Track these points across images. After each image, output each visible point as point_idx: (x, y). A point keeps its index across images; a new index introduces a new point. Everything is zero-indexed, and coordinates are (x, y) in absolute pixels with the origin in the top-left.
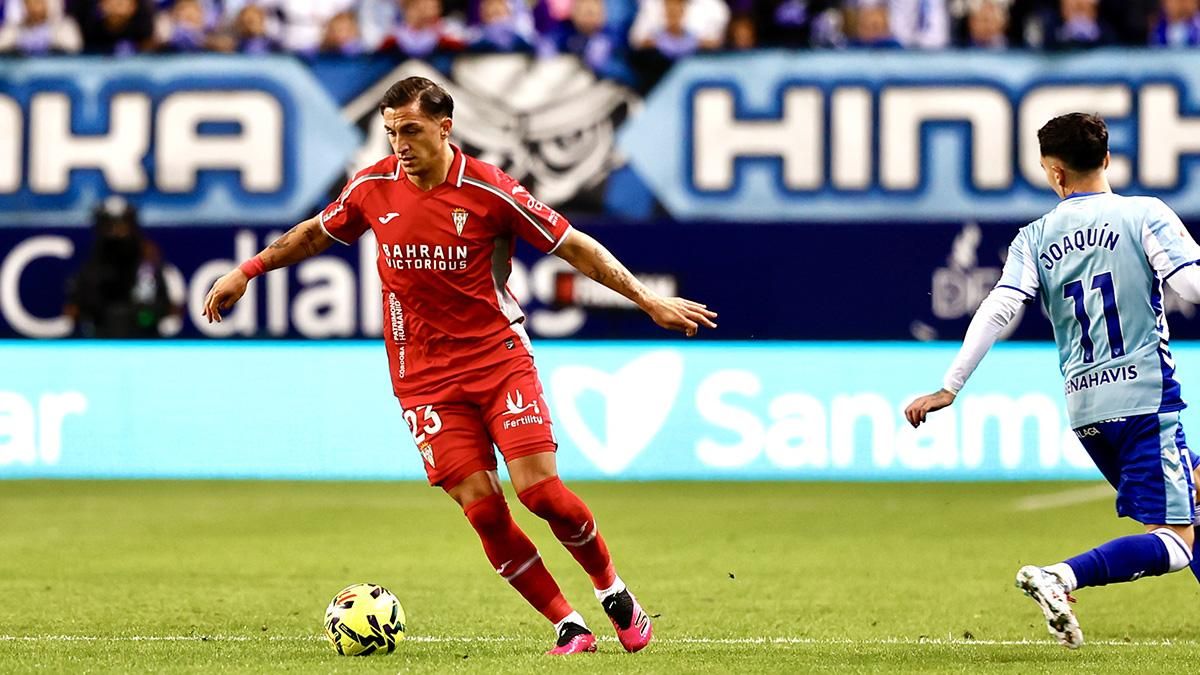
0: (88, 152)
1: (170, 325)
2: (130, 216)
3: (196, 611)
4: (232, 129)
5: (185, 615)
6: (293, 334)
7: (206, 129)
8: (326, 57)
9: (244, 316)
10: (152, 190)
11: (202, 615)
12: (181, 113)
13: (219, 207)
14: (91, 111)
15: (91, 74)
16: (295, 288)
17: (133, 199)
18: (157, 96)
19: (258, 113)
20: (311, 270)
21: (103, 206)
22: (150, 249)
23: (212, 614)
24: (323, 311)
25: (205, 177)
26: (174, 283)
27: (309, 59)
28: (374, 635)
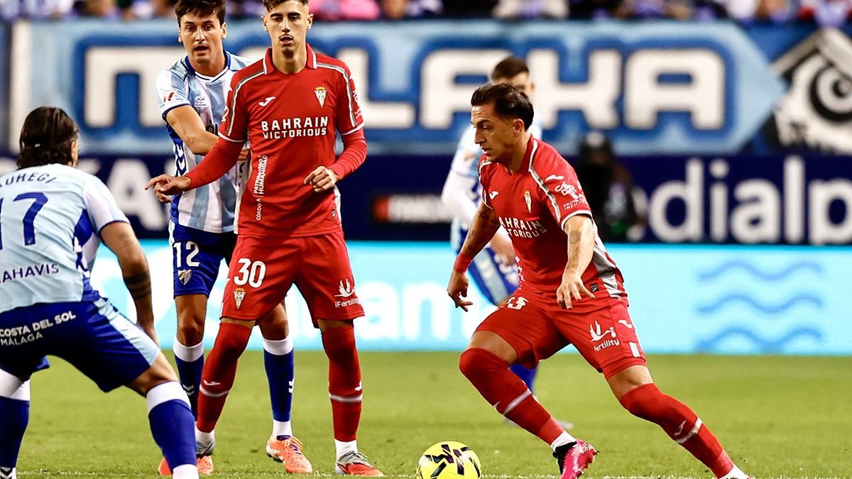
0: (572, 97)
1: (636, 232)
2: (606, 148)
3: (653, 456)
4: (684, 79)
5: (644, 460)
6: (731, 240)
7: (665, 79)
8: (759, 24)
9: (693, 226)
10: (622, 127)
11: (658, 460)
12: (645, 66)
13: (673, 141)
14: (574, 65)
15: (574, 35)
16: (733, 204)
17: (608, 133)
18: (625, 52)
19: (706, 67)
20: (747, 190)
21: (584, 138)
22: (621, 172)
23: (666, 458)
24: (755, 222)
25: (663, 117)
26: (640, 200)
27: (745, 25)
28: (445, 454)
